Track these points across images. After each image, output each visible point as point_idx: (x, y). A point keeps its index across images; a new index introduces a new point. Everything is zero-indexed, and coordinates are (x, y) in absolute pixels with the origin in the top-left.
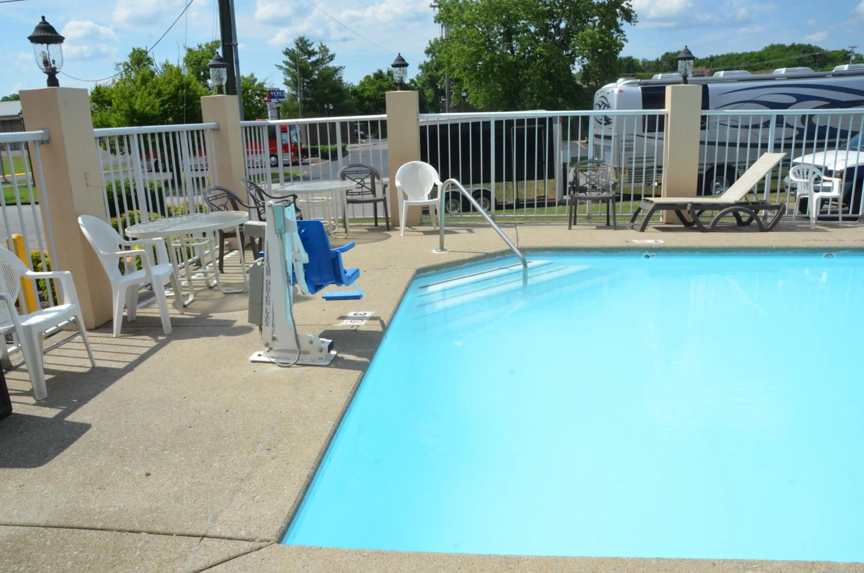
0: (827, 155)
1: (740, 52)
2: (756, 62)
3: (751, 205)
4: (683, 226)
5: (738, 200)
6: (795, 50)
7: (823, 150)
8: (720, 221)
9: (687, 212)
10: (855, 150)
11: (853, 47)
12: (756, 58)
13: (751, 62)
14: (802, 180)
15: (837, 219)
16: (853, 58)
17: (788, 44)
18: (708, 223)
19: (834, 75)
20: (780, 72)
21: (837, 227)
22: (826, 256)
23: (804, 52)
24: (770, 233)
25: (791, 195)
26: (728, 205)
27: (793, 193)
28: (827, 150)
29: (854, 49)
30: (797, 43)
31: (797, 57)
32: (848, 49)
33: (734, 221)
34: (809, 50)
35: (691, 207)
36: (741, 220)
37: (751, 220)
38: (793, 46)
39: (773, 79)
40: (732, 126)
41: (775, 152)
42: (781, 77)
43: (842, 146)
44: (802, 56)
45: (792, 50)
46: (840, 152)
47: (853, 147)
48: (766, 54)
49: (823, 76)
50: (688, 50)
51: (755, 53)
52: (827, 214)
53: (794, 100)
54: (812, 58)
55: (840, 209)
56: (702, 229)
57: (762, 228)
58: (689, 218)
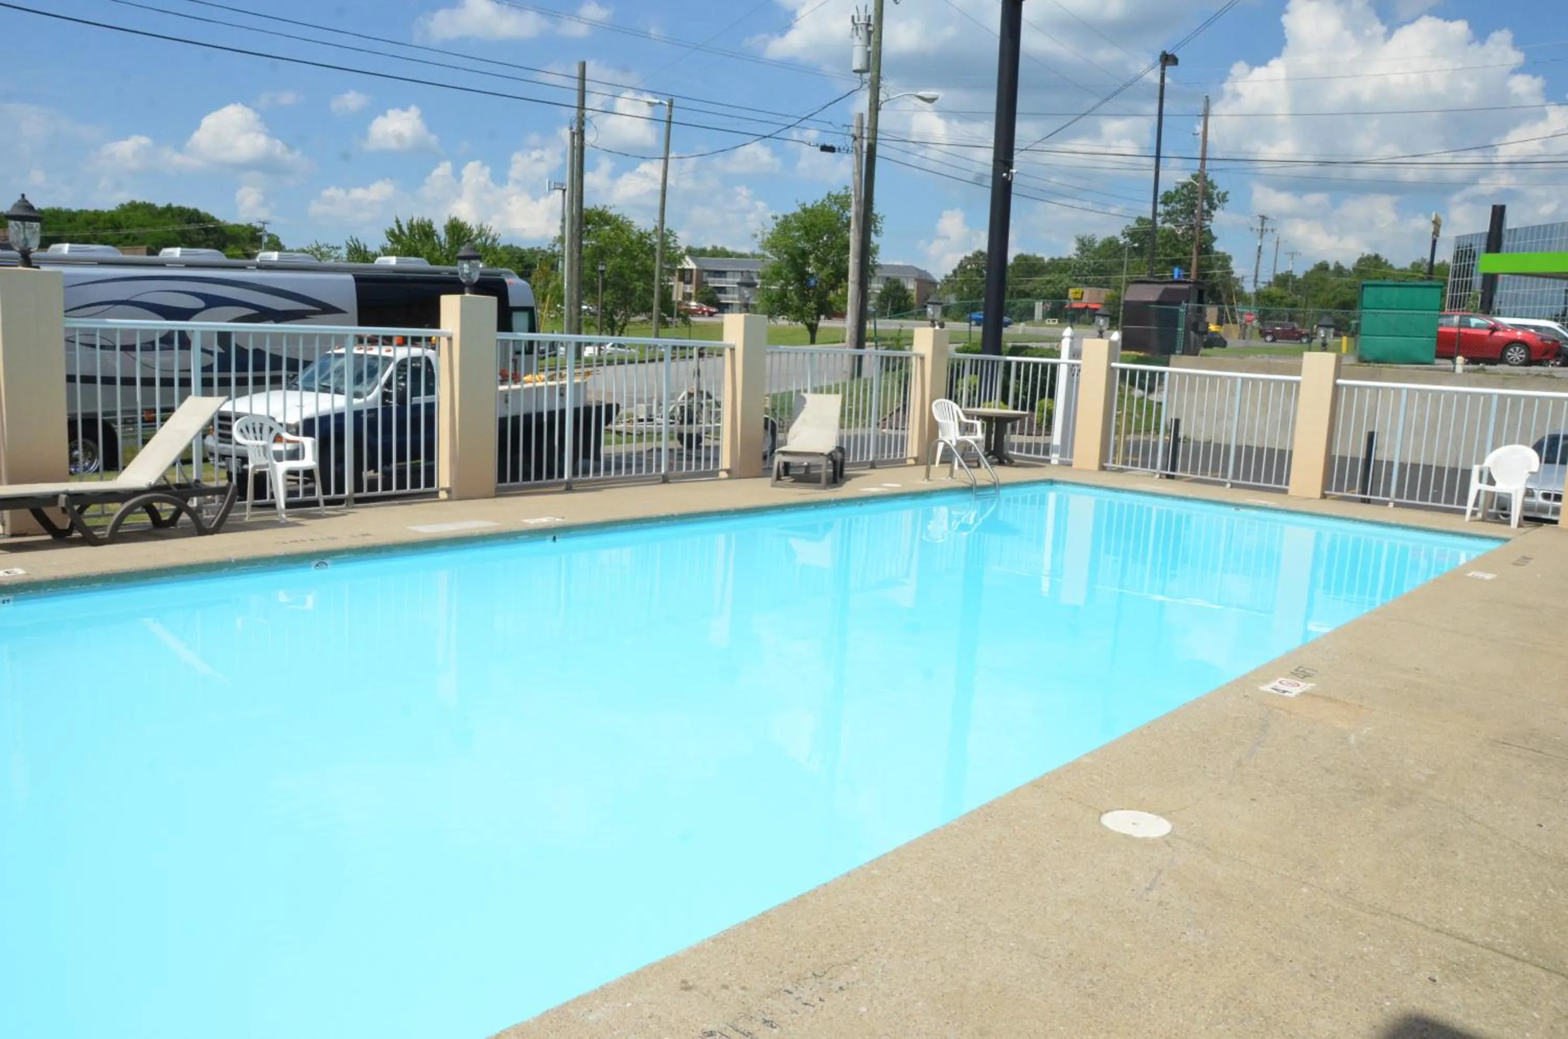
0: (271, 398)
1: (75, 208)
2: (105, 229)
3: (175, 489)
4: (49, 537)
5: (153, 483)
6: (173, 217)
7: (264, 390)
8: (125, 522)
9: (60, 511)
10: (312, 390)
11: (264, 223)
12: (105, 222)
13: (97, 229)
14: (254, 442)
15: (316, 503)
16: (266, 239)
17: (161, 204)
18: (103, 527)
19: (260, 267)
20: (172, 253)
21: (319, 517)
22: (317, 565)
23: (189, 222)
24: (216, 536)
25: (221, 467)
26: (136, 492)
27: (223, 464)
28: (271, 389)
29: (266, 226)
30: (175, 205)
31: (178, 228)
32: (259, 226)
33: (146, 519)
34: (196, 219)
35: (66, 500)
36: (159, 518)
37: (177, 514)
38: (169, 208)
39: (161, 265)
40: (124, 348)
41: (204, 394)
42: (175, 264)
43: (292, 385)
44: (186, 227)
45: (169, 215)
46: (290, 394)
47: (308, 385)
48: (123, 217)
49: (243, 268)
50: (27, 202)
51: (103, 212)
52: (298, 496)
53: (200, 304)
54: (203, 232)
55: (301, 487)
56: (90, 539)
57: (201, 530)
58: (63, 522)
